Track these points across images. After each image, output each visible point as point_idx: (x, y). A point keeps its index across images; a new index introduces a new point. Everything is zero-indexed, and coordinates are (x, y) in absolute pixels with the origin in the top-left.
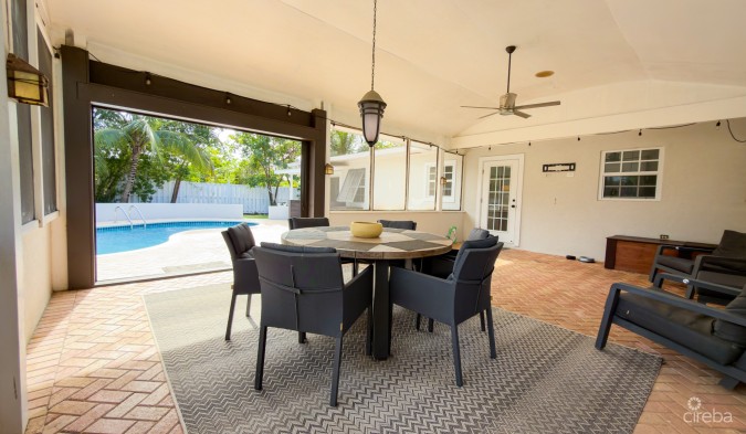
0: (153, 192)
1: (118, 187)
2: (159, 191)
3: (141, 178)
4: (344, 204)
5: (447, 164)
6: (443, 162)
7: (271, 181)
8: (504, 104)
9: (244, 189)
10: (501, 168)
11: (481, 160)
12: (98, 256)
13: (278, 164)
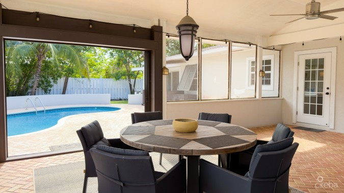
0: (51, 86)
1: (30, 84)
2: (55, 85)
3: (44, 77)
4: (182, 92)
5: (265, 58)
6: (261, 57)
7: (131, 75)
8: (309, 10)
9: (111, 82)
10: (314, 61)
11: (296, 54)
12: (8, 137)
13: (135, 62)
